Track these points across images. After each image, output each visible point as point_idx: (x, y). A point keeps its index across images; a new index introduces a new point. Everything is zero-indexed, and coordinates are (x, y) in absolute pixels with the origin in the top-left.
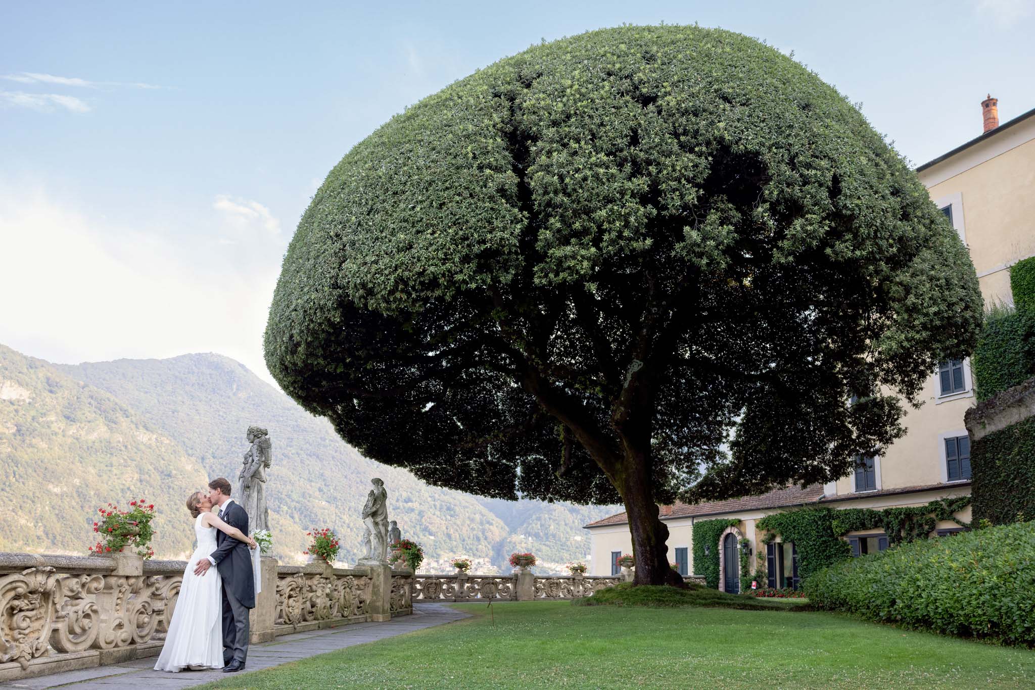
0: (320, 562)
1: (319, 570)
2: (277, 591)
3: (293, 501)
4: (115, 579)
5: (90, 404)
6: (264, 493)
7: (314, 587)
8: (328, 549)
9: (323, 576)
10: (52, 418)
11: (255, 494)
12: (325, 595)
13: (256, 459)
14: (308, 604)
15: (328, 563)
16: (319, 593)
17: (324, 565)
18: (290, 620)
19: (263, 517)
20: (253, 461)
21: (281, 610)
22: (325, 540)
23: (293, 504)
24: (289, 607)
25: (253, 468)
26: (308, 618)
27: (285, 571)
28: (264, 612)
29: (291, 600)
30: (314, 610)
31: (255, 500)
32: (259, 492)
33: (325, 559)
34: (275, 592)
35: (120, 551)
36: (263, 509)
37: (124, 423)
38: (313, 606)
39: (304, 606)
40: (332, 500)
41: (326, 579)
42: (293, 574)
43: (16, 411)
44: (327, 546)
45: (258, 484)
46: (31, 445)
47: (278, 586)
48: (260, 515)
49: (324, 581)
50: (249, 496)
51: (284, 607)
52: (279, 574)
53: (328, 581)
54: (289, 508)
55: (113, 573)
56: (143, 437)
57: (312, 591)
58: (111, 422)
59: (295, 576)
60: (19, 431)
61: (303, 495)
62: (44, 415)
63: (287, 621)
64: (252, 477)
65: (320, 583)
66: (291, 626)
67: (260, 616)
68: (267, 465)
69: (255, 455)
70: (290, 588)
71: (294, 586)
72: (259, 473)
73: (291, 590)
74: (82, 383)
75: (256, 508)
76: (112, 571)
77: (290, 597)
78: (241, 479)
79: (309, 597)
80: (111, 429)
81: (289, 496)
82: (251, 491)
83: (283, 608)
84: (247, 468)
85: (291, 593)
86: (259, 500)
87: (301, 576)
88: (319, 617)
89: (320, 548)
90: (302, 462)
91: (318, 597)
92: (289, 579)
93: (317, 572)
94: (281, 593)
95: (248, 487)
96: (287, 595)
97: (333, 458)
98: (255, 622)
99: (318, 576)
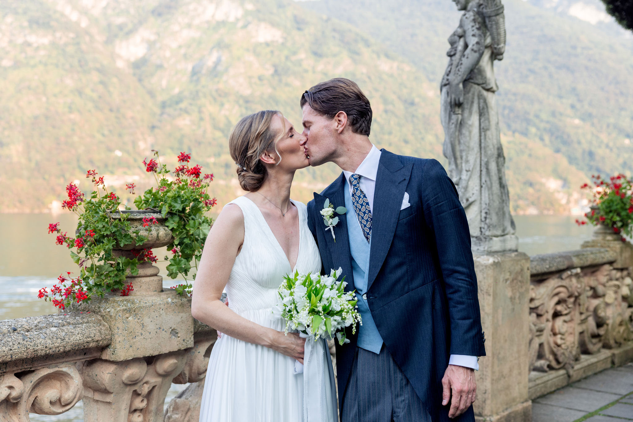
0: (609, 238)
1: (609, 256)
2: (531, 309)
3: (542, 121)
4: (112, 368)
5: (334, 37)
6: (493, 115)
7: (600, 289)
8: (623, 213)
9: (616, 265)
10: (302, 55)
11: (474, 120)
12: (620, 299)
13: (472, 41)
14: (591, 322)
15: (623, 240)
16: (610, 297)
17: (618, 245)
18: (558, 362)
19: (493, 166)
20: (466, 46)
21: (541, 345)
22: (618, 198)
23: (542, 125)
24: (555, 334)
25: (467, 63)
26: (591, 347)
27: (545, 267)
28: (506, 371)
29: (559, 322)
30: (602, 331)
31: (475, 131)
32: (483, 112)
33: (617, 232)
34: (527, 311)
35: (125, 294)
36: (492, 151)
37: (366, 53)
38: (600, 324)
39: (584, 327)
40: (587, 117)
41: (622, 270)
42: (559, 272)
43: (272, 52)
44: (623, 209)
45: (480, 96)
46: (287, 85)
47: (532, 300)
48: (487, 164)
49: (619, 274)
50: (461, 124)
51: (546, 337)
52: (533, 276)
53: (625, 273)
54: (538, 129)
55: (106, 355)
56: (385, 66)
57: (596, 295)
58: (354, 53)
59: (565, 275)
60: (276, 71)
61: (553, 114)
62: (295, 53)
63: (554, 364)
64: (465, 82)
65: (611, 279)
66: (562, 372)
67: (499, 380)
68: (496, 55)
69: (470, 33)
70: (556, 299)
71: (563, 295)
72: (481, 72)
73: (559, 303)
74: (325, 17)
75: (476, 149)
76: (103, 348)
77: (556, 315)
78: (445, 89)
79: (592, 308)
80: (355, 61)
81: (537, 116)
82: (466, 114)
83: (543, 339)
84: (455, 63)
85: (559, 308)
86: (483, 130)
87: (577, 275)
88: (612, 342)
89: (607, 213)
90: (551, 76)
91: (607, 305)
92: (553, 283)
93: (605, 260)
94: (539, 312)
95: (459, 105)
96: (551, 312)
97: (587, 68)
98: (489, 395)
99: (607, 267)
